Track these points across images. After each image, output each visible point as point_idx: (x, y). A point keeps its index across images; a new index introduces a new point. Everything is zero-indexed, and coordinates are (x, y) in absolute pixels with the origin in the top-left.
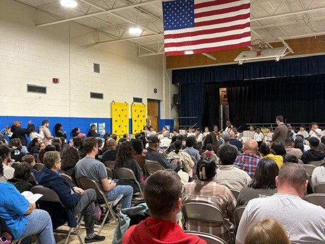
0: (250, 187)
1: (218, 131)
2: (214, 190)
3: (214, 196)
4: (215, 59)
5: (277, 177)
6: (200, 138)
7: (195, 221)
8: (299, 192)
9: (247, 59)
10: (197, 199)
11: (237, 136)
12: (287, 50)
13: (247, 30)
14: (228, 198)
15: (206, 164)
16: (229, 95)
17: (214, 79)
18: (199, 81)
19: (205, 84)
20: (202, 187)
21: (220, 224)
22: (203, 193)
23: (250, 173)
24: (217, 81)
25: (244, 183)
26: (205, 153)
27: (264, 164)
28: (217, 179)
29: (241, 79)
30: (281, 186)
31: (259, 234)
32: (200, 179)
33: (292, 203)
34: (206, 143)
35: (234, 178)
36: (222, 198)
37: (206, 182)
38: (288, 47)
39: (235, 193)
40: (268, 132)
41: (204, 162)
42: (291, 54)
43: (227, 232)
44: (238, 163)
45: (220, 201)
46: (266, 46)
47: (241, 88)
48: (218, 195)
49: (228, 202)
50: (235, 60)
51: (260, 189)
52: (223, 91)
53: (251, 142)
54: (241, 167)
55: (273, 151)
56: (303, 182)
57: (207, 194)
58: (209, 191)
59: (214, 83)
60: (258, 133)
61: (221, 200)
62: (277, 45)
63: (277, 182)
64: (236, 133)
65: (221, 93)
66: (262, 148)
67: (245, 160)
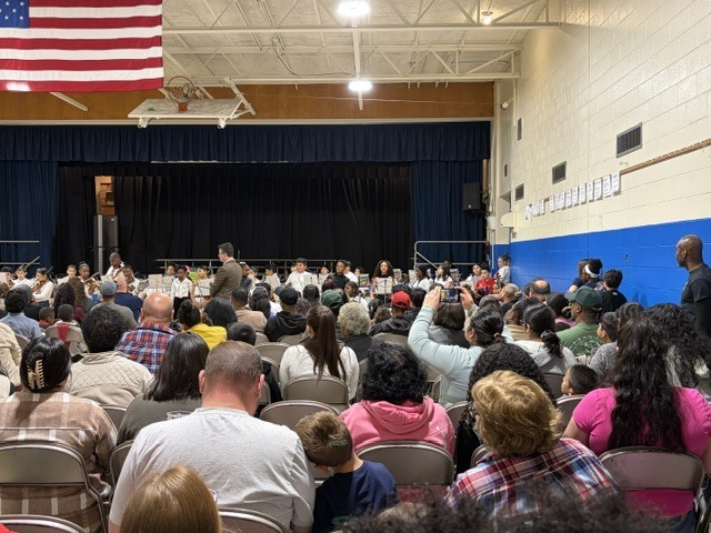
0: (149, 399)
1: (90, 276)
2: (65, 411)
3: (62, 424)
4: (85, 109)
5: (202, 372)
6: (45, 292)
7: (14, 490)
8: (244, 402)
9: (157, 117)
10: (22, 436)
11: (133, 288)
12: (242, 107)
13: (156, 52)
14: (97, 426)
15: (45, 351)
16: (117, 194)
17: (82, 156)
18: (46, 158)
19: (61, 164)
20: (35, 407)
21: (78, 489)
22: (38, 419)
23: (154, 367)
24: (88, 159)
25: (138, 391)
26: (55, 325)
27: (180, 346)
28: (75, 385)
29: (145, 159)
30: (209, 390)
31: (157, 502)
32: (29, 388)
33: (231, 426)
34: (57, 303)
35: (116, 381)
36: (83, 428)
37: (45, 395)
38: (243, 100)
39: (114, 415)
40: (202, 278)
41: (40, 349)
42: (249, 116)
43: (96, 503)
44: (128, 348)
45: (77, 435)
46: (198, 93)
47: (145, 179)
48: (74, 423)
49: (97, 436)
50: (129, 116)
51: (171, 402)
52: (103, 183)
53: (157, 299)
54: (134, 356)
55: (207, 318)
56: (254, 378)
57: (44, 424)
58: (53, 415)
59: (82, 164)
60: (181, 279)
61: (82, 433)
62: (222, 94)
63: (201, 384)
64: (130, 280)
65: (98, 188)
66: (184, 312)
67: (142, 340)
